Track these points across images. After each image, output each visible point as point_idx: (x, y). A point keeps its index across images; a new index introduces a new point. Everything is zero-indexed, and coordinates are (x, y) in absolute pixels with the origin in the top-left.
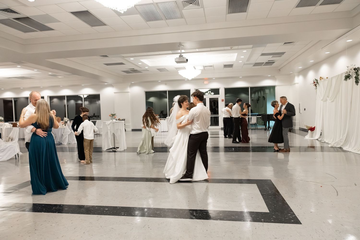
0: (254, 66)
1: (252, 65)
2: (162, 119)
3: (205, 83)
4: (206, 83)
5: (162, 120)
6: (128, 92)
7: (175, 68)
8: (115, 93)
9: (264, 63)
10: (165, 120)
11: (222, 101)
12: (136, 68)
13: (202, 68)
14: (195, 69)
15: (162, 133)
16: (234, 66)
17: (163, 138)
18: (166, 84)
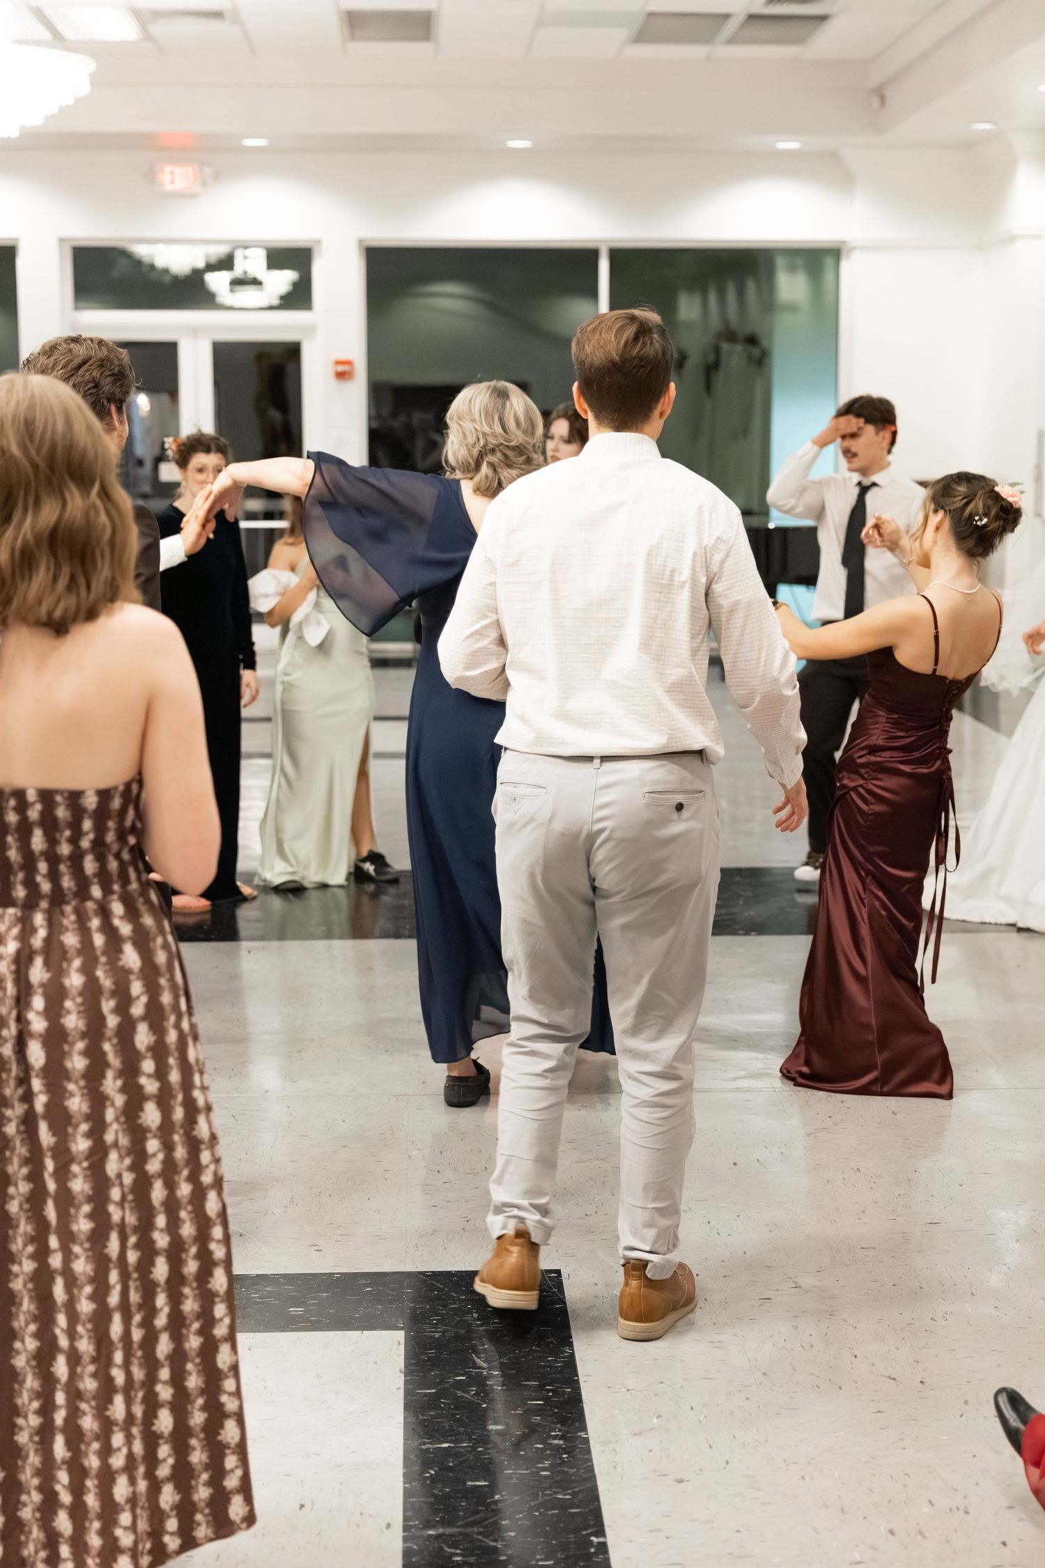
0: (641, 37)
1: (622, 34)
3: (168, 187)
4: (179, 185)
9: (726, 17)
11: (341, 376)
13: (127, 31)
16: (444, 27)
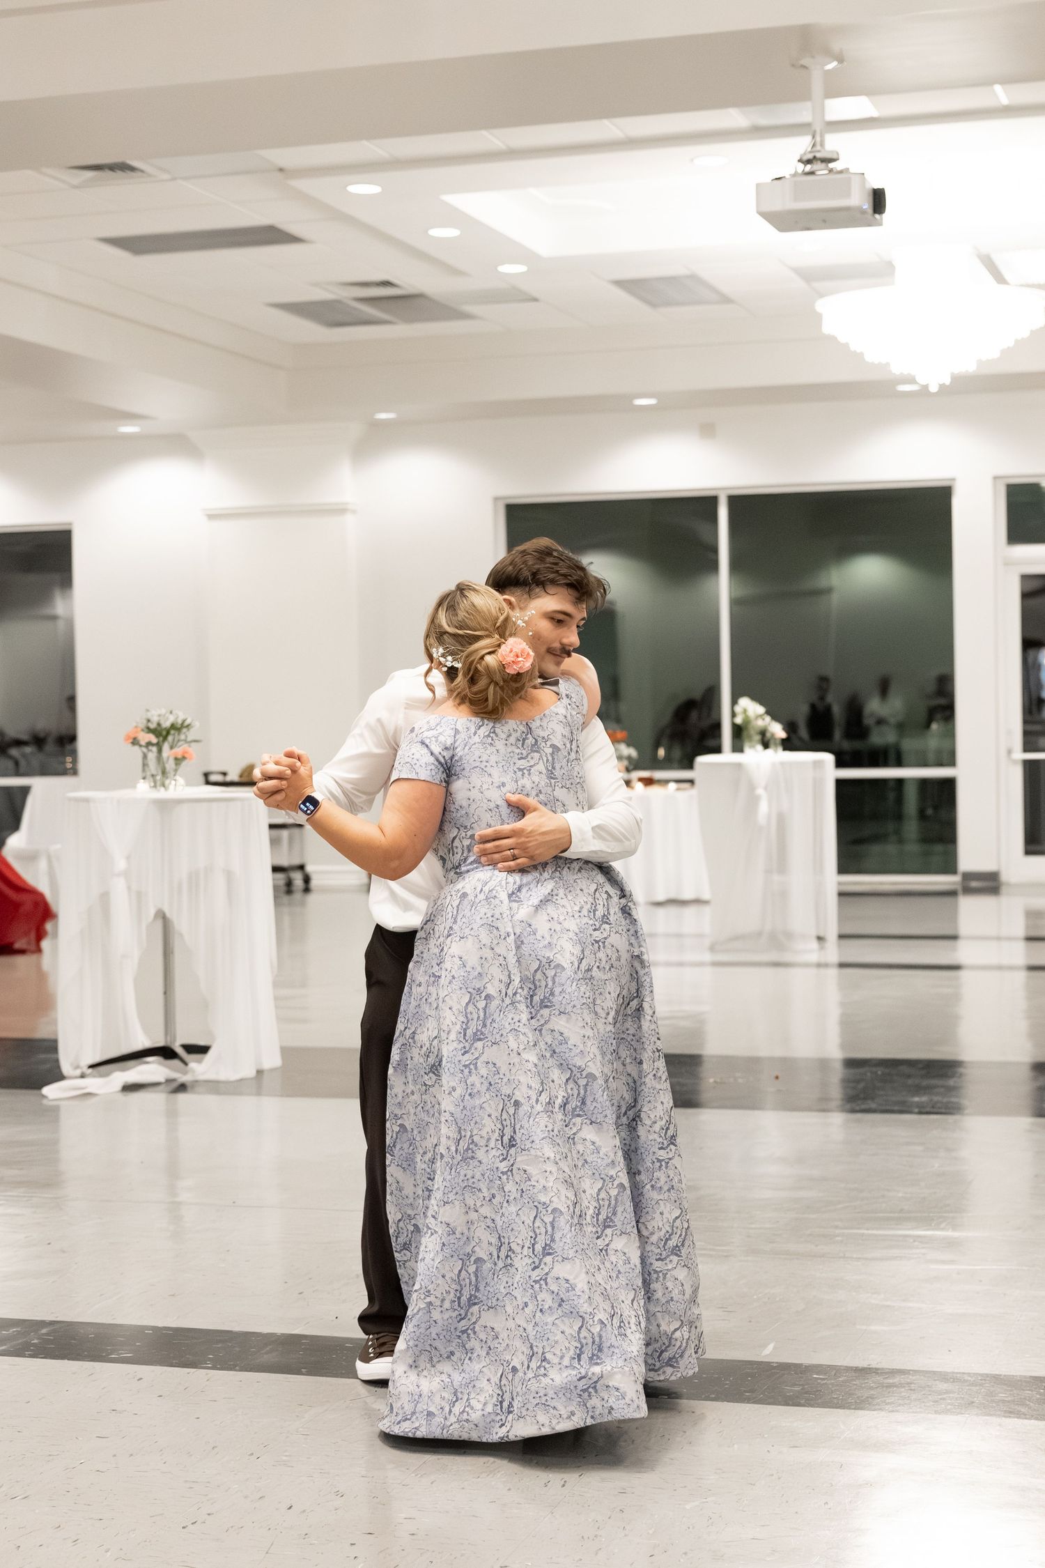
2: (658, 775)
5: (666, 782)
6: (340, 510)
7: (798, 271)
8: (212, 517)
10: (691, 782)
12: (411, 278)
14: (1000, 279)
15: (661, 912)
17: (668, 964)
18: (707, 430)
